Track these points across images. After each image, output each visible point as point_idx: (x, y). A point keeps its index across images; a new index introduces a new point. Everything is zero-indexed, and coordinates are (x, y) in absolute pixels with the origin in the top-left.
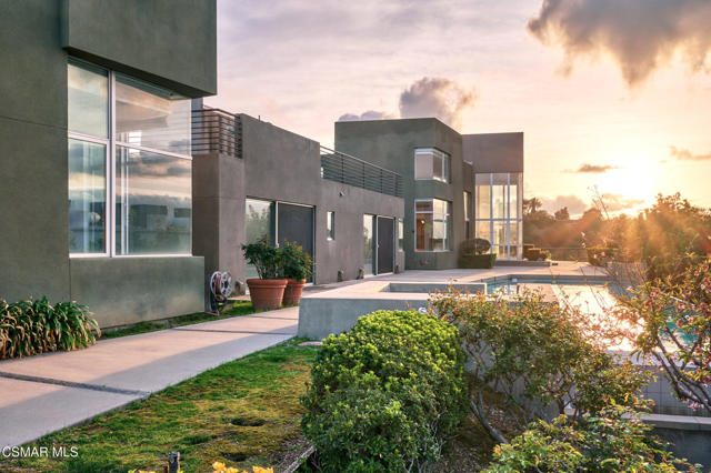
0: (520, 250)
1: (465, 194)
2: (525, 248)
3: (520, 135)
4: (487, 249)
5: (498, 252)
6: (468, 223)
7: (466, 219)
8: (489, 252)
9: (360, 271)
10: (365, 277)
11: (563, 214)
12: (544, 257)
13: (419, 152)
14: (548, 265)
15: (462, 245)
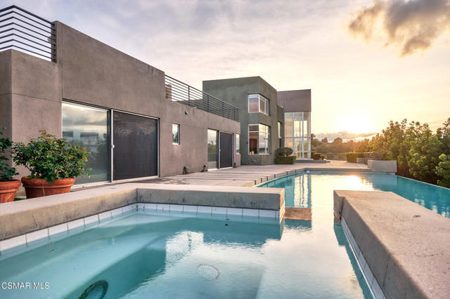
0: (309, 155)
1: (279, 124)
2: (312, 153)
3: (309, 91)
4: (291, 153)
5: (297, 155)
6: (280, 139)
7: (280, 137)
8: (292, 155)
9: (205, 166)
10: (209, 170)
11: (325, 140)
12: (323, 158)
13: (251, 96)
14: (325, 162)
15: (277, 151)
